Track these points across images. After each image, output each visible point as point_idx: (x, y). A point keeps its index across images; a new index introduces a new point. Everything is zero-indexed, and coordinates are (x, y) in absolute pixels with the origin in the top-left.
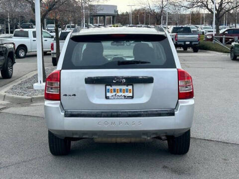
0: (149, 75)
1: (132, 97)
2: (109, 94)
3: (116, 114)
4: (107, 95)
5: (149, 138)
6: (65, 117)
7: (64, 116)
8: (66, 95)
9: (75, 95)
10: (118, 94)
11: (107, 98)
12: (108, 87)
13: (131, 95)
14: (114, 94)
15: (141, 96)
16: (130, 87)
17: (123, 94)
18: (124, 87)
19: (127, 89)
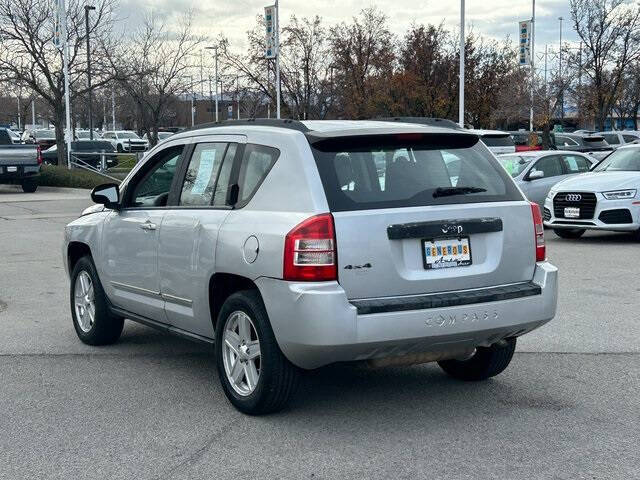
0: (495, 216)
1: (470, 262)
2: (430, 260)
3: (447, 299)
4: (427, 262)
6: (359, 314)
7: (356, 312)
8: (350, 267)
9: (369, 266)
10: (445, 258)
11: (427, 267)
12: (428, 244)
13: (467, 257)
14: (439, 257)
15: (482, 261)
16: (465, 242)
17: (454, 257)
18: (454, 243)
19: (460, 247)
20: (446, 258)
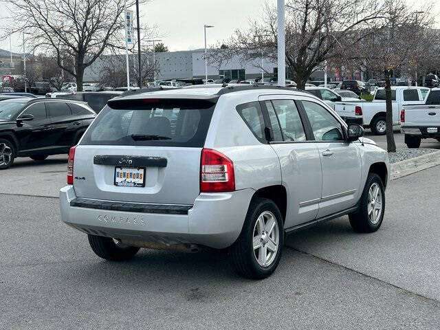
0: (163, 156)
1: (143, 185)
4: (117, 181)
5: (168, 245)
6: (71, 205)
7: (69, 204)
8: (77, 178)
9: (84, 178)
11: (116, 184)
12: (118, 170)
13: (141, 181)
14: (124, 179)
16: (141, 171)
17: (133, 180)
18: (135, 171)
19: (138, 174)
20: (128, 180)
